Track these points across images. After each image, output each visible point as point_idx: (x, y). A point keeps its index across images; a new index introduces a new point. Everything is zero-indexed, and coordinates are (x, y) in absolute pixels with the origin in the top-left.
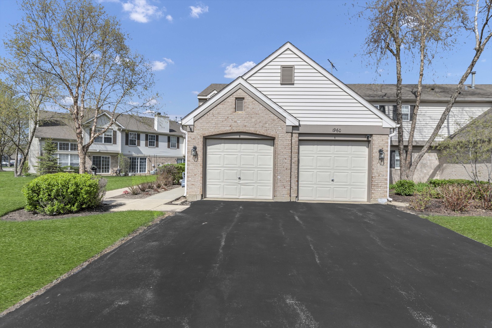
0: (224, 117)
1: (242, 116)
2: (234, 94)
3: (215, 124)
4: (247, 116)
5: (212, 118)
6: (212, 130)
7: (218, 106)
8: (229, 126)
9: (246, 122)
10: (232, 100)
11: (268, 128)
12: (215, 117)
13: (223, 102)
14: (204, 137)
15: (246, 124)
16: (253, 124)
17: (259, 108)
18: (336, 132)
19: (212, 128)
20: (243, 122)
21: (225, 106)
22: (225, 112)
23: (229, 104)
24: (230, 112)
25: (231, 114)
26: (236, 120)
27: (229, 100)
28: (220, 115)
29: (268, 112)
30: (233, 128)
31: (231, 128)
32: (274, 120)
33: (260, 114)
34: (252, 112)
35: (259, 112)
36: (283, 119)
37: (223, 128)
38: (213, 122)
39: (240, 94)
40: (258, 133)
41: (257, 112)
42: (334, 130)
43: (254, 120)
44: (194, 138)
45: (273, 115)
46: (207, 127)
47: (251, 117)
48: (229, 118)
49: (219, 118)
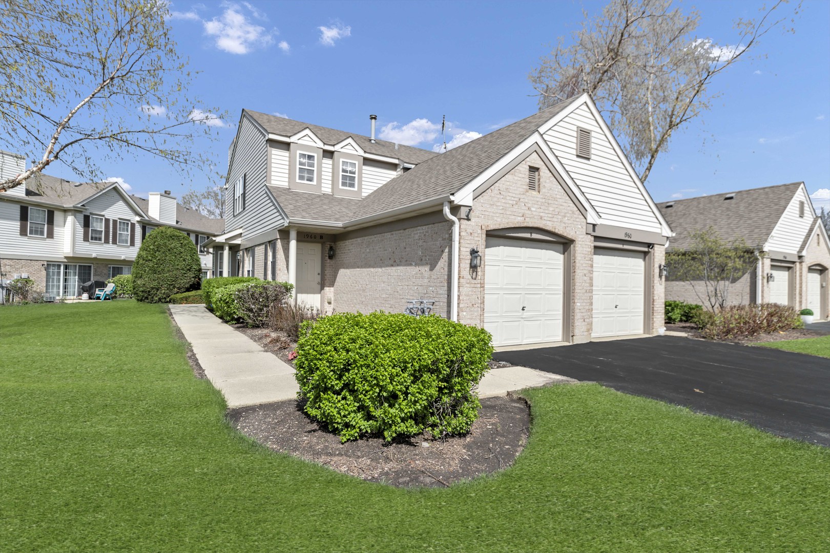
0: (514, 197)
1: (538, 200)
2: (528, 159)
3: (503, 209)
4: (544, 200)
5: (499, 196)
6: (499, 220)
7: (506, 176)
8: (521, 215)
9: (542, 210)
10: (524, 168)
11: (567, 225)
12: (502, 197)
13: (513, 171)
14: (487, 231)
15: (542, 214)
16: (550, 215)
17: (557, 190)
18: (627, 238)
19: (498, 215)
20: (539, 210)
21: (516, 178)
22: (515, 188)
23: (520, 175)
24: (522, 190)
25: (524, 194)
26: (529, 205)
27: (521, 169)
28: (510, 194)
29: (568, 198)
30: (527, 220)
31: (523, 218)
32: (573, 213)
33: (558, 200)
34: (549, 194)
35: (558, 196)
36: (582, 211)
37: (513, 217)
38: (499, 204)
39: (535, 161)
40: (557, 231)
41: (555, 196)
42: (626, 234)
43: (551, 209)
44: (471, 231)
45: (572, 205)
46: (491, 214)
47: (548, 204)
48: (521, 200)
49: (508, 198)
